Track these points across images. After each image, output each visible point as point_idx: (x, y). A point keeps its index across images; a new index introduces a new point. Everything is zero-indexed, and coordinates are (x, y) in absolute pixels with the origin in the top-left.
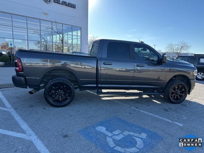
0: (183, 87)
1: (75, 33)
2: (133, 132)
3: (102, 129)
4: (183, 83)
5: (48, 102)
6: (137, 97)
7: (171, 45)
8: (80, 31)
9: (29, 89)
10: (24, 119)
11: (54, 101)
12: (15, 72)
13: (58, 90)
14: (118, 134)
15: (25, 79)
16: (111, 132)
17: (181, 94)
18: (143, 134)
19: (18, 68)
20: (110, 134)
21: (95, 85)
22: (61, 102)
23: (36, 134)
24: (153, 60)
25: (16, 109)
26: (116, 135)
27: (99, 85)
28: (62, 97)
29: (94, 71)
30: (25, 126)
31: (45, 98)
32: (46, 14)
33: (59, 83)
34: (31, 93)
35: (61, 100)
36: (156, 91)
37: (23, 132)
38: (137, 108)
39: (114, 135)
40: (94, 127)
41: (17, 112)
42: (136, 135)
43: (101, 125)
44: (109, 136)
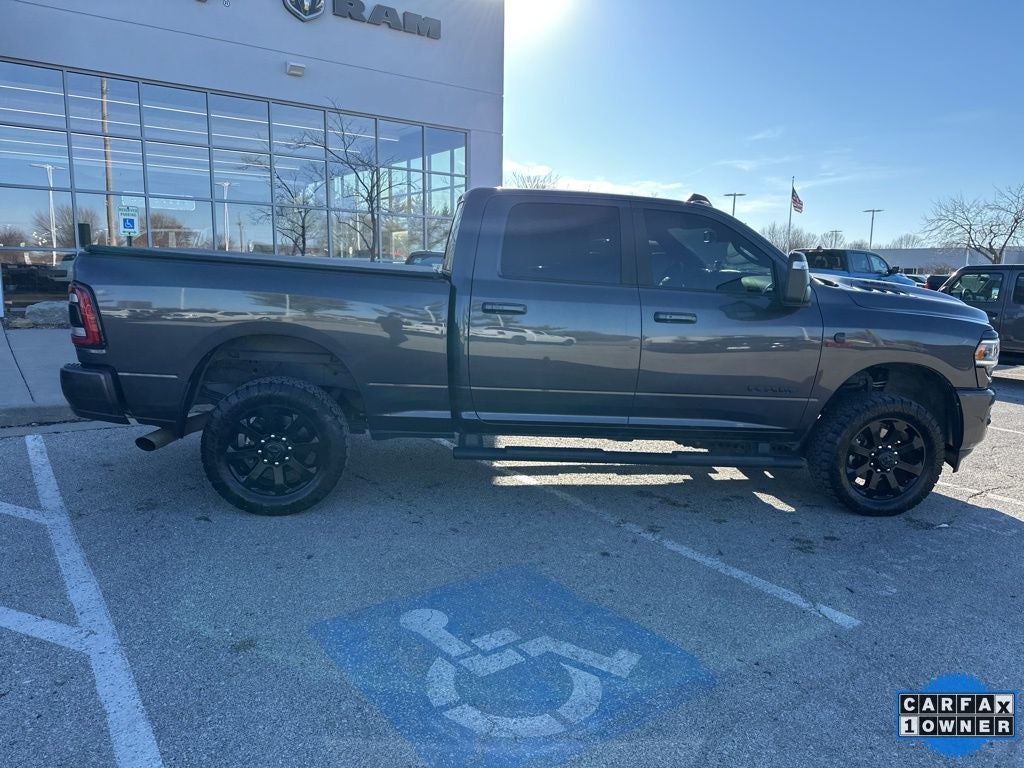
0: (917, 428)
1: (440, 161)
2: (578, 643)
3: (430, 623)
4: (913, 408)
5: (222, 490)
6: (679, 478)
7: (959, 206)
8: (462, 149)
9: (137, 429)
10: (93, 561)
11: (248, 485)
12: (73, 348)
13: (265, 433)
14: (495, 650)
15: (116, 379)
16: (468, 637)
17: (906, 467)
18: (622, 653)
19: (81, 332)
20: (455, 648)
21: (446, 414)
22: (280, 491)
23: (119, 627)
24: (755, 291)
25: (76, 516)
26: (485, 654)
27: (465, 415)
28: (286, 468)
29: (440, 347)
30: (83, 591)
31: (207, 469)
32: (295, 73)
33: (269, 399)
34: (144, 443)
35: (279, 480)
36: (764, 447)
37: (68, 616)
38: (652, 530)
39: (476, 650)
40: (398, 612)
41: (78, 530)
42: (587, 656)
43: (432, 604)
44: (447, 657)
